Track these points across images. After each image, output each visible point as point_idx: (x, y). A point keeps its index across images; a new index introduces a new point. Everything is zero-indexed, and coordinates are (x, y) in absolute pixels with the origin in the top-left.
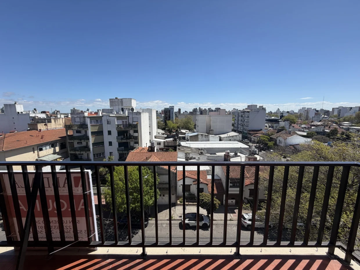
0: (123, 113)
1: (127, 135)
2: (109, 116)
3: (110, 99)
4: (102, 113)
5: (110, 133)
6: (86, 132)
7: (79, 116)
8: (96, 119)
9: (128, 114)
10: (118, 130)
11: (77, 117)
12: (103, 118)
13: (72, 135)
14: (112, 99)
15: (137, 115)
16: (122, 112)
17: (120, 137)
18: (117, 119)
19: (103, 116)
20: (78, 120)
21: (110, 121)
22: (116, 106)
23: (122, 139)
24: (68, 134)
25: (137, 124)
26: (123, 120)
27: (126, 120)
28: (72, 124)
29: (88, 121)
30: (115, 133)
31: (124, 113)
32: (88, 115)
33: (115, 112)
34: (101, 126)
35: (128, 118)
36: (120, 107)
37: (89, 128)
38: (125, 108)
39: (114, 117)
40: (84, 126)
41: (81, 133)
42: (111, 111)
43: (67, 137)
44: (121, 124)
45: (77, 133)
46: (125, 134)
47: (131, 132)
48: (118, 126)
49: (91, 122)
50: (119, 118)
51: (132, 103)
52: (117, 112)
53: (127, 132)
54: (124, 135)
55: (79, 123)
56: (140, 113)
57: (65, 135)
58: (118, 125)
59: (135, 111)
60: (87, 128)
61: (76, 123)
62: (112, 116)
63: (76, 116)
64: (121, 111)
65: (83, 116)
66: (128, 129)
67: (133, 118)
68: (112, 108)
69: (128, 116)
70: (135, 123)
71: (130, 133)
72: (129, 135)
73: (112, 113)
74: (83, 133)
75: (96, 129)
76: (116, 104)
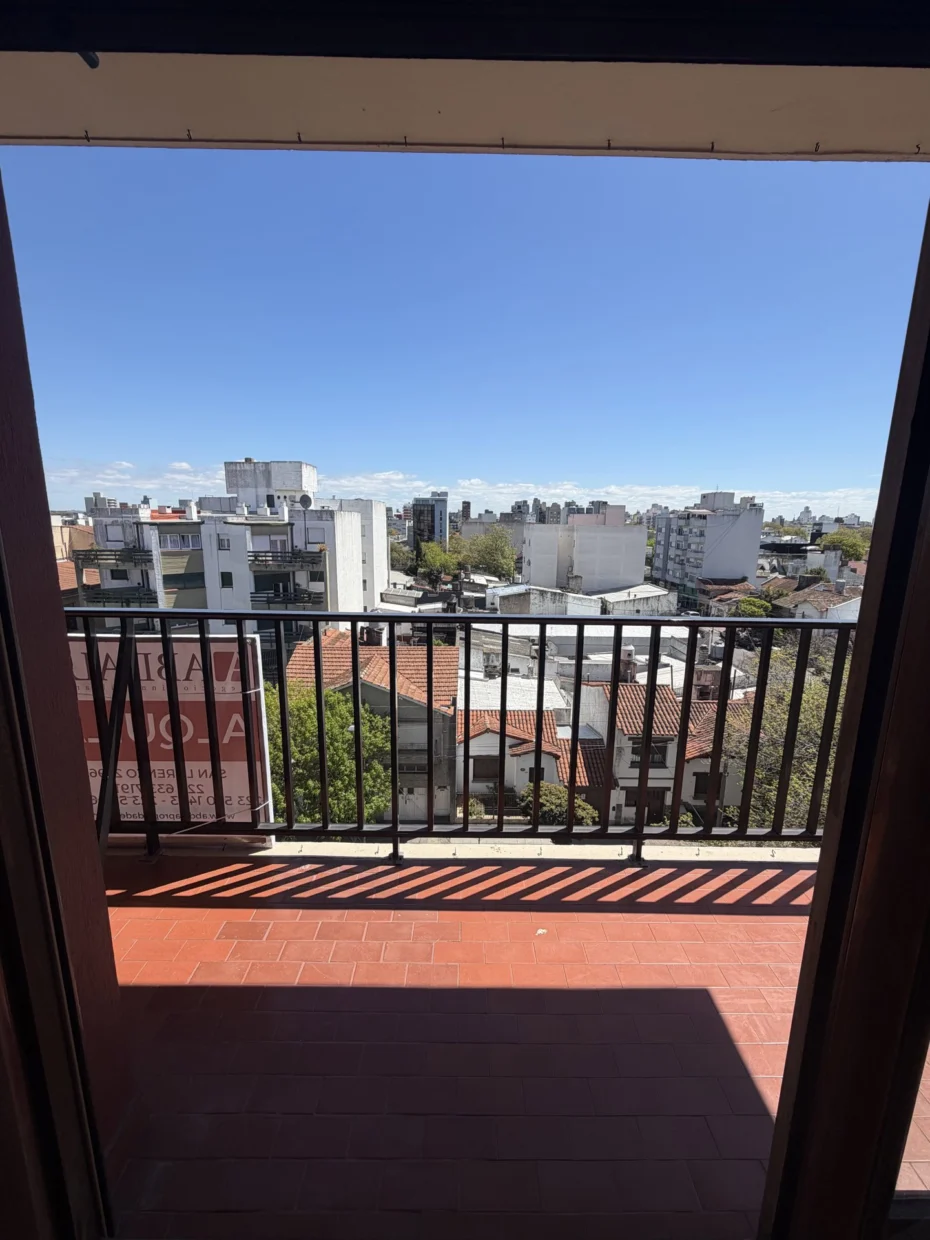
0: (271, 513)
1: (285, 589)
2: (225, 523)
3: (225, 463)
4: (199, 512)
5: (227, 580)
6: (145, 576)
7: (120, 520)
8: (180, 531)
9: (290, 517)
10: (254, 572)
11: (113, 524)
12: (203, 527)
13: (99, 585)
14: (232, 463)
15: (320, 518)
16: (268, 510)
17: (263, 596)
18: (253, 534)
19: (203, 523)
20: (115, 533)
21: (228, 540)
22: (249, 489)
23: (269, 602)
24: (85, 581)
25: (321, 551)
26: (273, 538)
27: (284, 538)
28: (96, 547)
29: (152, 539)
30: (245, 582)
31: (277, 513)
32: (152, 517)
33: (246, 509)
34: (197, 556)
35: (292, 529)
36: (263, 492)
37: (154, 561)
38: (278, 494)
39: (244, 527)
40: (136, 554)
41: (128, 579)
42: (230, 506)
43: (81, 593)
44: (268, 549)
45: (113, 578)
46: (281, 585)
47: (301, 578)
48: (256, 557)
49: (162, 542)
50: (258, 529)
51: (304, 479)
52: (250, 509)
53: (285, 577)
54: (277, 590)
55: (121, 546)
56: (331, 514)
58: (256, 555)
59: (312, 507)
60: (150, 561)
61: (111, 546)
62: (235, 520)
63: (109, 520)
64: (266, 505)
65: (135, 520)
66: (291, 569)
67: (306, 530)
68: (235, 495)
69: (291, 525)
70: (315, 548)
71: (297, 581)
72: (295, 590)
73: (234, 512)
74: (135, 577)
75: (179, 567)
76: (249, 480)
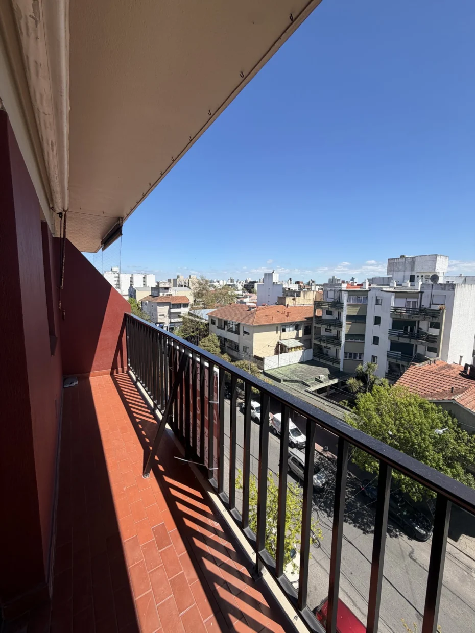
0: (411, 286)
1: (412, 330)
3: (389, 259)
5: (377, 321)
6: (339, 314)
7: (333, 289)
8: (359, 295)
9: (421, 288)
10: (393, 318)
11: (331, 290)
12: (369, 293)
13: (321, 317)
14: (392, 259)
15: (444, 289)
16: (409, 284)
17: (396, 332)
18: (396, 297)
19: (370, 290)
20: (331, 294)
21: (382, 300)
22: (400, 273)
23: (400, 336)
24: (316, 314)
26: (408, 300)
27: (416, 300)
28: (322, 300)
29: (345, 297)
30: (387, 322)
31: (414, 286)
32: (347, 288)
33: (396, 283)
34: (364, 307)
37: (344, 308)
40: (338, 304)
41: (332, 315)
42: (386, 282)
43: (314, 319)
44: (404, 306)
45: (327, 314)
46: (409, 327)
47: (424, 325)
48: (395, 310)
49: (349, 299)
53: (412, 323)
54: (406, 330)
55: (332, 300)
56: (453, 286)
57: (312, 316)
59: (441, 281)
60: (342, 308)
61: (329, 300)
63: (329, 289)
64: (408, 281)
65: (339, 289)
66: (416, 319)
67: (432, 296)
68: (391, 276)
69: (421, 292)
70: (437, 308)
71: (420, 326)
72: (418, 332)
73: (388, 285)
74: (335, 315)
75: (354, 312)
76: (400, 267)
